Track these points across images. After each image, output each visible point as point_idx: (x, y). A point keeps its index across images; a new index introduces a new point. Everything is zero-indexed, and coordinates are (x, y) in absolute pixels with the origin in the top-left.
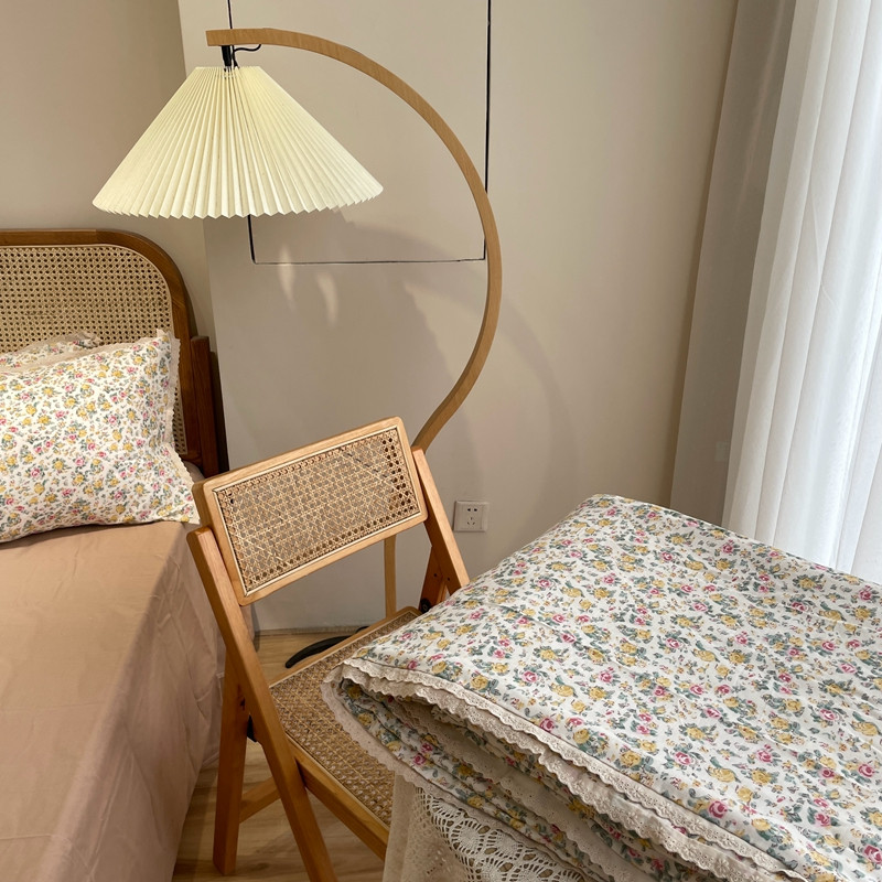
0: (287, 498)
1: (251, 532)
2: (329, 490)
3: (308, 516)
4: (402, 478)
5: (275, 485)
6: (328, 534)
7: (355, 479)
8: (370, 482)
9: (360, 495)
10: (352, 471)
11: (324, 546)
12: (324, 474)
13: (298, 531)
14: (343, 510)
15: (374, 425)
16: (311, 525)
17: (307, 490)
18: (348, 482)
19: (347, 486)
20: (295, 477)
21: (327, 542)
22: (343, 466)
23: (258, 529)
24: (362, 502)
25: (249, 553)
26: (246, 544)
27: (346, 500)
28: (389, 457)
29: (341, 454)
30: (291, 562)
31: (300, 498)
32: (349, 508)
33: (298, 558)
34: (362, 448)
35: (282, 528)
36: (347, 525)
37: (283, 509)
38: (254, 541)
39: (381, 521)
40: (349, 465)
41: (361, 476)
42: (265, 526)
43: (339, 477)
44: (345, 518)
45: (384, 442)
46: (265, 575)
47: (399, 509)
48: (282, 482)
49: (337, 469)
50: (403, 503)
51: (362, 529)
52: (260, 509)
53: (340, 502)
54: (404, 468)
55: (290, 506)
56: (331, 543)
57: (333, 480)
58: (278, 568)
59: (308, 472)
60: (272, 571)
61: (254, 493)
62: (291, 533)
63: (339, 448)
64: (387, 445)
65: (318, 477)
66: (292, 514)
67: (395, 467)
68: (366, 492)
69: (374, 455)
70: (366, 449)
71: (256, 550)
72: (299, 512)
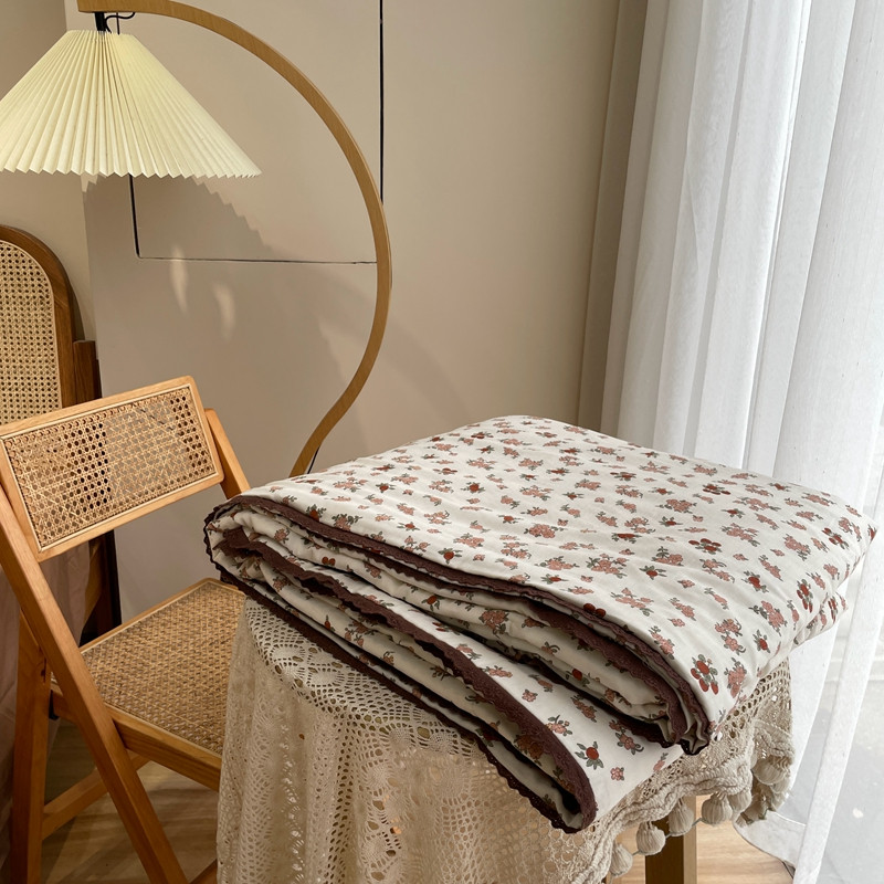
0: (80, 452)
1: (43, 485)
2: (123, 445)
3: (103, 472)
4: (197, 437)
6: (124, 492)
7: (149, 436)
8: (165, 440)
9: (155, 453)
10: (146, 428)
11: (121, 504)
12: (117, 429)
13: (93, 486)
14: (138, 468)
15: (165, 382)
16: (106, 481)
17: (100, 445)
18: (142, 439)
19: (141, 443)
20: (87, 430)
21: (123, 500)
22: (136, 422)
23: (51, 482)
24: (158, 461)
25: (42, 506)
26: (38, 497)
27: (141, 457)
28: (183, 416)
29: (133, 410)
30: (87, 518)
31: (93, 452)
32: (145, 466)
33: (94, 515)
34: (155, 405)
35: (76, 482)
36: (144, 484)
37: (76, 462)
38: (46, 494)
39: (178, 480)
40: (142, 421)
41: (155, 434)
42: (58, 479)
43: (133, 433)
44: (141, 476)
45: (177, 400)
46: (60, 530)
47: (196, 469)
48: (73, 435)
49: (130, 424)
50: (199, 463)
51: (159, 488)
52: (51, 461)
53: (135, 459)
54: (198, 428)
55: (83, 460)
56: (127, 501)
57: (126, 435)
58: (74, 524)
59: (101, 426)
60: (67, 527)
61: (45, 443)
62: (86, 489)
63: (132, 404)
64: (177, 403)
66: (86, 469)
67: (189, 426)
68: (161, 450)
69: (168, 412)
70: (160, 406)
71: (50, 503)
72: (93, 466)
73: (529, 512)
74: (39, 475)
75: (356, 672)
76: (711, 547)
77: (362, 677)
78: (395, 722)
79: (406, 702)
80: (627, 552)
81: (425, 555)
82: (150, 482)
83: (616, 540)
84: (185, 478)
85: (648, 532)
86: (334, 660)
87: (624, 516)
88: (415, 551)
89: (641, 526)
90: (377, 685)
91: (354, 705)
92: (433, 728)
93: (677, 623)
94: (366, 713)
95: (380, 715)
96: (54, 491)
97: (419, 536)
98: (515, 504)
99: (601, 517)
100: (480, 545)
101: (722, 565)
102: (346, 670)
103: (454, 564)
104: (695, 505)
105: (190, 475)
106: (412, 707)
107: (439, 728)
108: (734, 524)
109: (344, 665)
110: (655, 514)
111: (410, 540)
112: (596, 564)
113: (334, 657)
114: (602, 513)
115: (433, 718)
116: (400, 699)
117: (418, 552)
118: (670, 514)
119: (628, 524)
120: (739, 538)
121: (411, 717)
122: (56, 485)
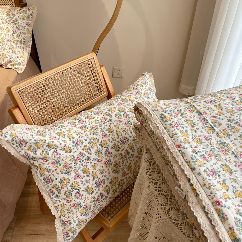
0: (50, 92)
1: (36, 107)
2: (68, 86)
3: (60, 98)
4: (97, 79)
5: (44, 86)
6: (69, 105)
7: (78, 81)
8: (84, 82)
9: (80, 88)
10: (77, 78)
11: (68, 110)
12: (65, 80)
13: (57, 105)
14: (74, 95)
15: (84, 57)
16: (62, 102)
17: (59, 87)
18: (75, 82)
19: (75, 84)
20: (53, 82)
21: (69, 108)
22: (73, 76)
23: (39, 106)
24: (82, 91)
25: (37, 116)
26: (35, 113)
27: (75, 90)
28: (91, 71)
29: (71, 70)
30: (56, 117)
31: (56, 91)
32: (77, 93)
33: (58, 116)
34: (80, 67)
35: (50, 104)
36: (77, 101)
37: (49, 96)
38: (38, 111)
39: (90, 97)
40: (75, 75)
41: (80, 80)
42: (42, 104)
43: (71, 80)
44: (76, 98)
45: (89, 64)
47: (97, 92)
48: (47, 85)
49: (70, 77)
50: (98, 90)
51: (83, 101)
52: (39, 97)
53: (73, 91)
54: (98, 75)
55: (52, 95)
56: (71, 108)
57: (69, 82)
58: (50, 121)
59: (58, 79)
61: (35, 90)
62: (54, 106)
63: (70, 68)
64: (90, 65)
65: (62, 81)
66: (53, 98)
67: (94, 75)
68: (83, 86)
69: (85, 70)
70: (82, 67)
71: (40, 114)
72: (56, 97)
74: (34, 104)
82: (79, 99)
84: (93, 96)
96: (41, 109)
105: (95, 95)
122: (42, 107)
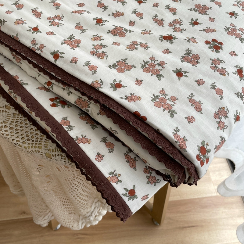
73: (113, 14)
75: (17, 113)
76: (217, 46)
77: (20, 116)
78: (34, 149)
79: (42, 134)
80: (167, 51)
81: (43, 55)
83: (162, 41)
85: (182, 31)
86: (6, 103)
87: (169, 17)
88: (37, 51)
89: (178, 26)
90: (27, 122)
91: (13, 138)
92: (54, 153)
93: (190, 120)
94: (19, 143)
95: (26, 145)
97: (41, 38)
98: (105, 8)
99: (155, 19)
100: (78, 46)
101: (223, 62)
102: (12, 111)
103: (59, 63)
104: (211, 8)
106: (45, 137)
107: (57, 153)
108: (232, 24)
109: (12, 107)
110: (187, 16)
111: (34, 42)
112: (147, 66)
113: (7, 101)
114: (156, 16)
115: (54, 146)
116: (38, 132)
117: (38, 52)
118: (196, 15)
119: (171, 24)
120: (234, 36)
121: (43, 146)
